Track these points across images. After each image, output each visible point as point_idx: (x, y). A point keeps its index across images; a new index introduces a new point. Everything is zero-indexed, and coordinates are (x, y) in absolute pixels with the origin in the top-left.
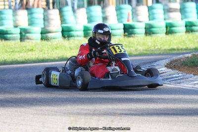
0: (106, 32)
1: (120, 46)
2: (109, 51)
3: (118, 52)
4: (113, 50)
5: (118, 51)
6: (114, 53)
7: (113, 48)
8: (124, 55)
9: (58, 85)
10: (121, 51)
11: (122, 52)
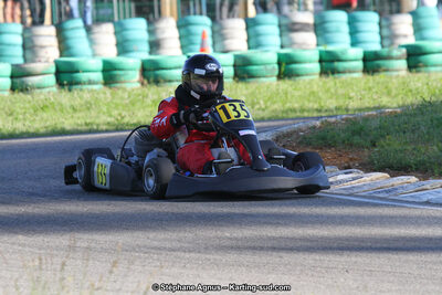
0: (212, 72)
1: (237, 104)
2: (214, 114)
3: (233, 118)
4: (221, 113)
5: (233, 114)
6: (225, 120)
7: (224, 108)
8: (246, 124)
9: (108, 186)
10: (239, 115)
11: (242, 117)
